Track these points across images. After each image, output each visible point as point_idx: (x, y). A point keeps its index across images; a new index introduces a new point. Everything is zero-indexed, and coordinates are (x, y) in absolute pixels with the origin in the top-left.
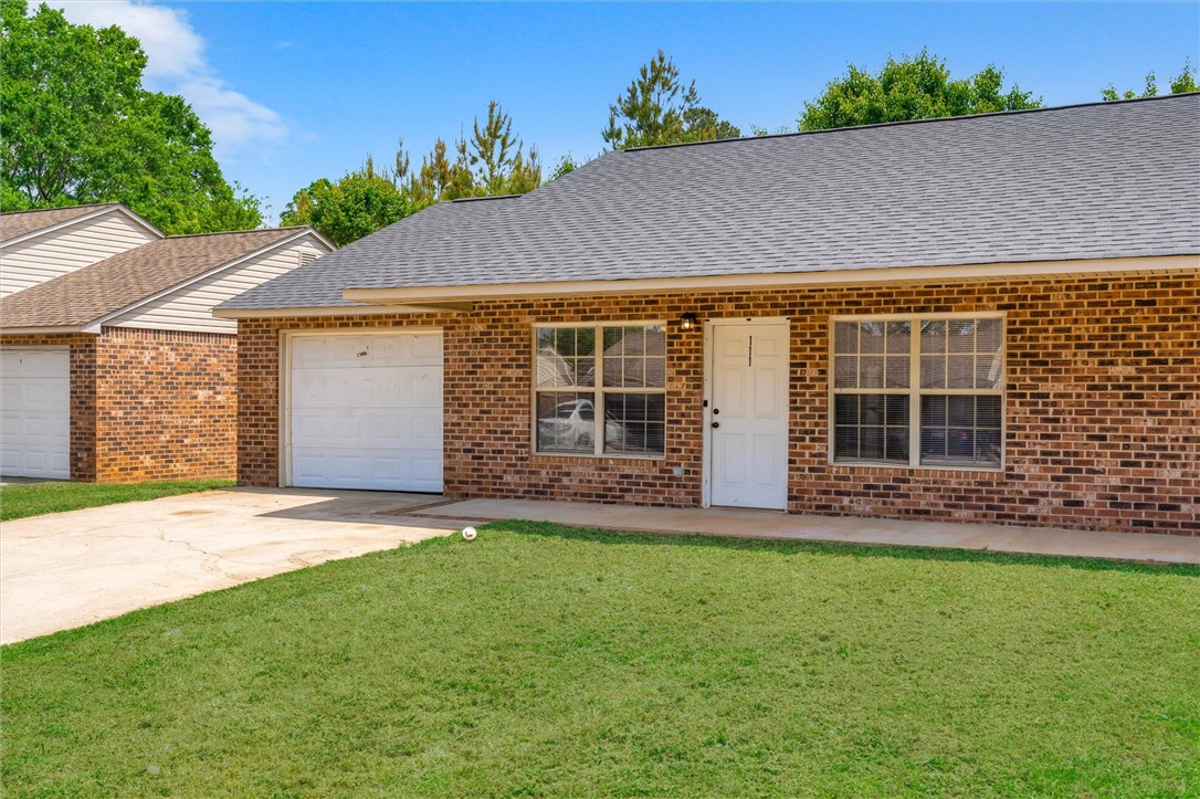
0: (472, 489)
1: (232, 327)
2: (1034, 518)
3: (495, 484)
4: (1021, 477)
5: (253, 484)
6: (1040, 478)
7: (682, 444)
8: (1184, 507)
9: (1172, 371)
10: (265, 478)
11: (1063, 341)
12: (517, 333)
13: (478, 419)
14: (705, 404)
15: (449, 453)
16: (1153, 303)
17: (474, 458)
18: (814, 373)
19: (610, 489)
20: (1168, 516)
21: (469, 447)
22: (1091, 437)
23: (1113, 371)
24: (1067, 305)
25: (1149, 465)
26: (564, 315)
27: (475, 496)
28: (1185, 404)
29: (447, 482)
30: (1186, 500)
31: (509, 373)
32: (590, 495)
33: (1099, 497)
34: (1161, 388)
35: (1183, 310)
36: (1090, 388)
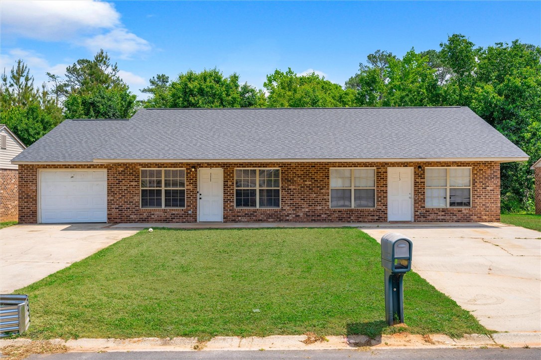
0: (119, 220)
1: (16, 167)
2: (288, 220)
3: (127, 218)
4: (285, 210)
5: (26, 223)
6: (289, 210)
7: (191, 204)
8: (322, 216)
9: (319, 183)
10: (31, 221)
11: (294, 176)
12: (135, 171)
13: (121, 198)
14: (198, 192)
15: (109, 209)
16: (315, 166)
17: (119, 210)
18: (231, 184)
19: (168, 218)
20: (319, 218)
21: (118, 207)
22: (301, 199)
23: (306, 183)
24: (295, 167)
25: (314, 206)
26: (152, 166)
27: (120, 223)
28: (322, 191)
29: (108, 219)
30: (323, 214)
31: (132, 183)
32: (161, 220)
33: (303, 214)
34: (317, 187)
35: (321, 168)
36: (301, 187)
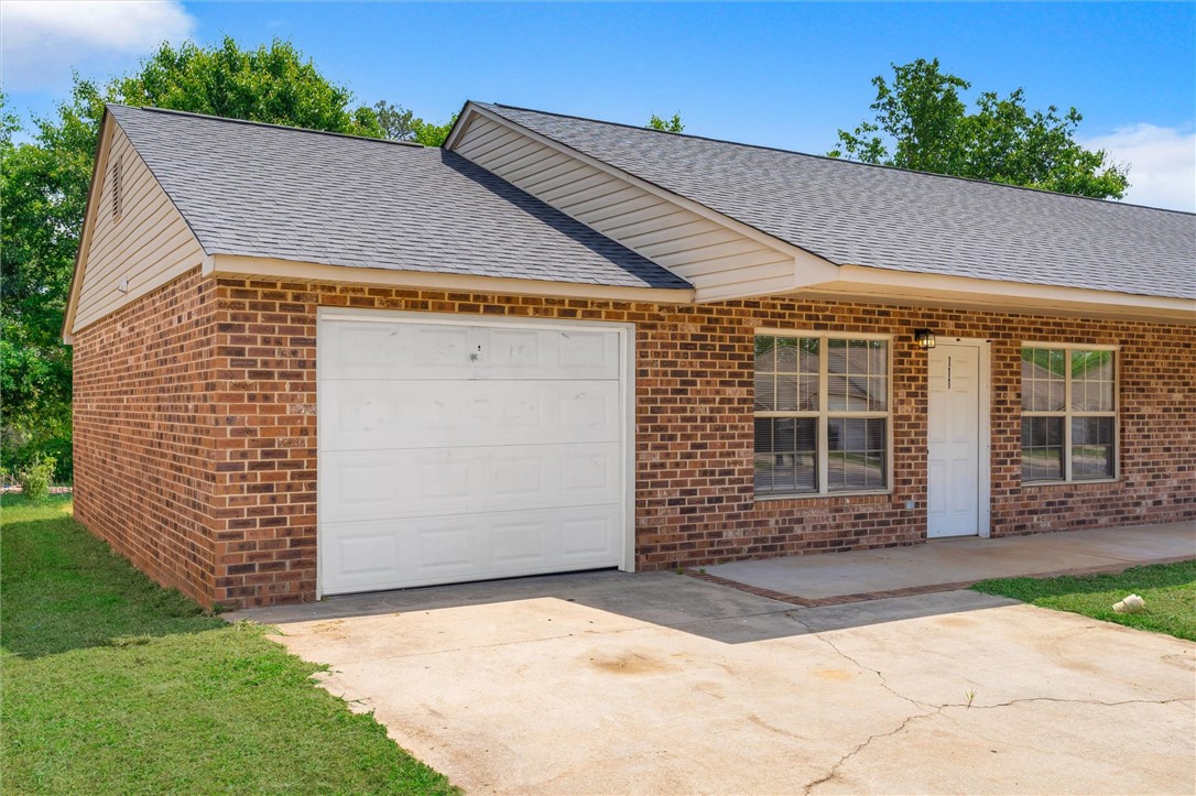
0: (681, 556)
3: (712, 544)
7: (912, 474)
12: (740, 340)
13: (689, 456)
15: (643, 505)
17: (683, 511)
18: (1013, 396)
19: (846, 534)
21: (677, 496)
27: (684, 565)
29: (639, 550)
31: (729, 392)
32: (823, 544)
